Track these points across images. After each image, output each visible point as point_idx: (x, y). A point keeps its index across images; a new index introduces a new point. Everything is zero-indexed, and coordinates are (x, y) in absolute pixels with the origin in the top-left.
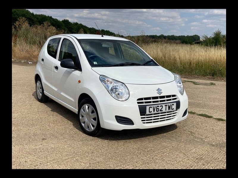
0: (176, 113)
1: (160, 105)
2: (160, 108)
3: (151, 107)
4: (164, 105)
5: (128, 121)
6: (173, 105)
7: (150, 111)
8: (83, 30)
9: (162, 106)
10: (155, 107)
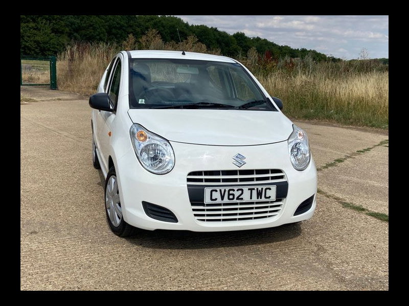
0: (279, 206)
1: (236, 188)
2: (237, 194)
3: (216, 191)
4: (246, 189)
5: (164, 213)
6: (270, 189)
7: (213, 198)
8: (255, 48)
9: (242, 190)
10: (225, 191)
